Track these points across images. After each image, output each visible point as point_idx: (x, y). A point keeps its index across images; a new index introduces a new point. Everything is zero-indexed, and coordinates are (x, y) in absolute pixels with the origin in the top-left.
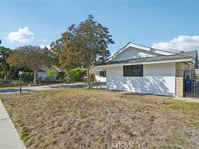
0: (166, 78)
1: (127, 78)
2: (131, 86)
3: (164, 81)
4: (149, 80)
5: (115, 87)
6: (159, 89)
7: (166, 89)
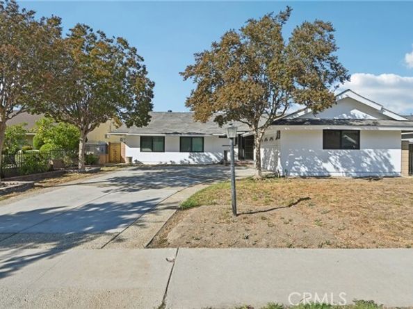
0: (391, 152)
1: (331, 152)
2: (339, 165)
3: (389, 155)
4: (369, 155)
5: (304, 170)
6: (382, 169)
7: (391, 167)
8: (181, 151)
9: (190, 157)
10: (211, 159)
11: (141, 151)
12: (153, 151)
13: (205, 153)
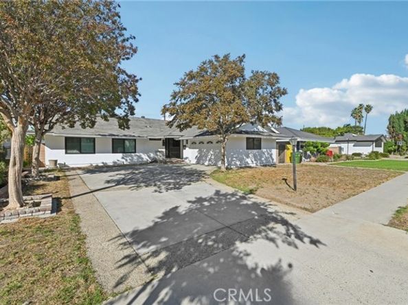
8: (113, 152)
9: (123, 158)
10: (143, 158)
11: (66, 153)
12: (81, 153)
13: (137, 154)
